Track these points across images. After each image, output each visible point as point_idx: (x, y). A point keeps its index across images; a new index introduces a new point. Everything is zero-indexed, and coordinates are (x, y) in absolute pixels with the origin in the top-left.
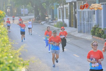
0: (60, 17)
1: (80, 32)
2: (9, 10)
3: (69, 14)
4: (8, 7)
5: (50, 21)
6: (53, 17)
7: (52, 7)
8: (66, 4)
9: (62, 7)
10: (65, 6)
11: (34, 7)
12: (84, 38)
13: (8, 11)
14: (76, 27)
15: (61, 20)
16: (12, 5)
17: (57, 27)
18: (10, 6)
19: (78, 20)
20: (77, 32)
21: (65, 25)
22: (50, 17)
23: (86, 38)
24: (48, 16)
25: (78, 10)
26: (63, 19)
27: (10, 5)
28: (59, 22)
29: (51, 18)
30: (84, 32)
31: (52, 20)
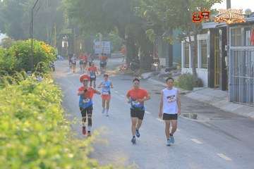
0: (187, 62)
1: (235, 100)
2: (65, 44)
3: (208, 56)
4: (64, 35)
5: (163, 71)
6: (170, 63)
7: (168, 38)
8: (203, 32)
9: (193, 39)
10: (199, 37)
11: (126, 37)
12: (244, 114)
13: (63, 46)
14: (225, 88)
15: (190, 70)
16: (73, 32)
17: (180, 87)
18: (68, 35)
19: (229, 72)
20: (227, 100)
21: (200, 84)
22: (163, 61)
23: (249, 114)
24: (158, 61)
25: (231, 48)
26: (194, 68)
27: (69, 31)
28: (185, 75)
29: (164, 65)
30: (244, 101)
31: (167, 70)
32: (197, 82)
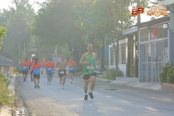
0: (112, 62)
1: (143, 80)
3: (127, 57)
11: (73, 50)
12: (148, 88)
14: (137, 76)
15: (114, 66)
16: (38, 50)
20: (138, 82)
21: (120, 74)
23: (152, 88)
25: (140, 43)
26: (117, 64)
27: (35, 50)
28: (110, 70)
29: (99, 68)
30: (149, 81)
32: (118, 73)
